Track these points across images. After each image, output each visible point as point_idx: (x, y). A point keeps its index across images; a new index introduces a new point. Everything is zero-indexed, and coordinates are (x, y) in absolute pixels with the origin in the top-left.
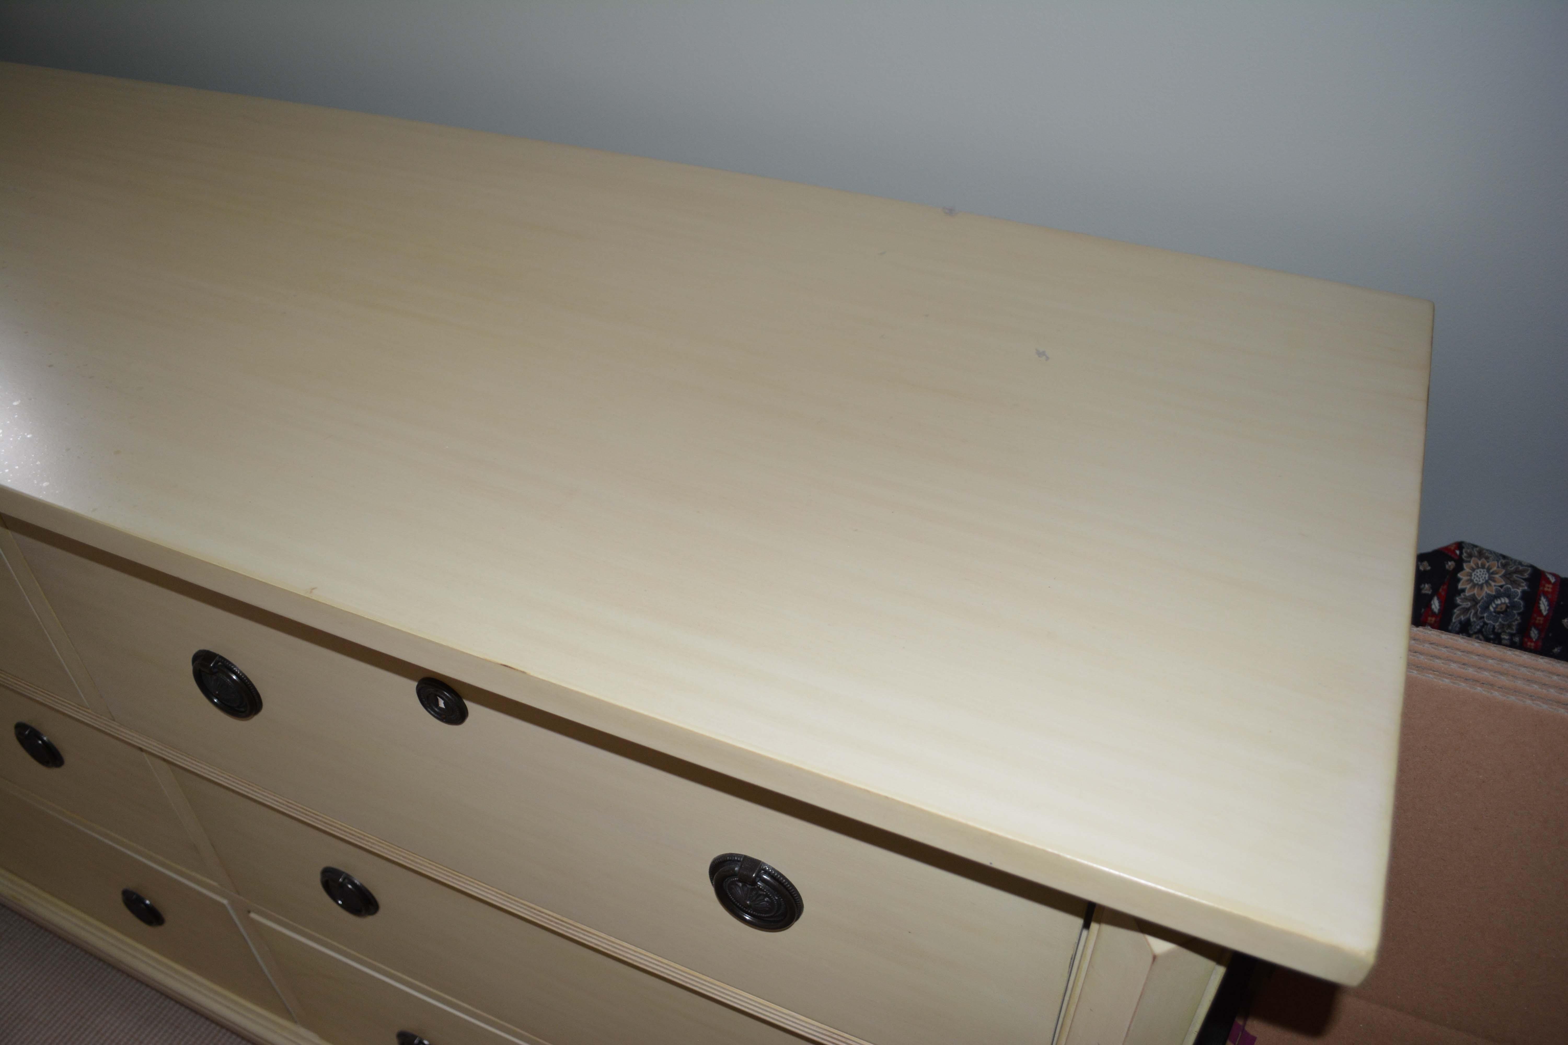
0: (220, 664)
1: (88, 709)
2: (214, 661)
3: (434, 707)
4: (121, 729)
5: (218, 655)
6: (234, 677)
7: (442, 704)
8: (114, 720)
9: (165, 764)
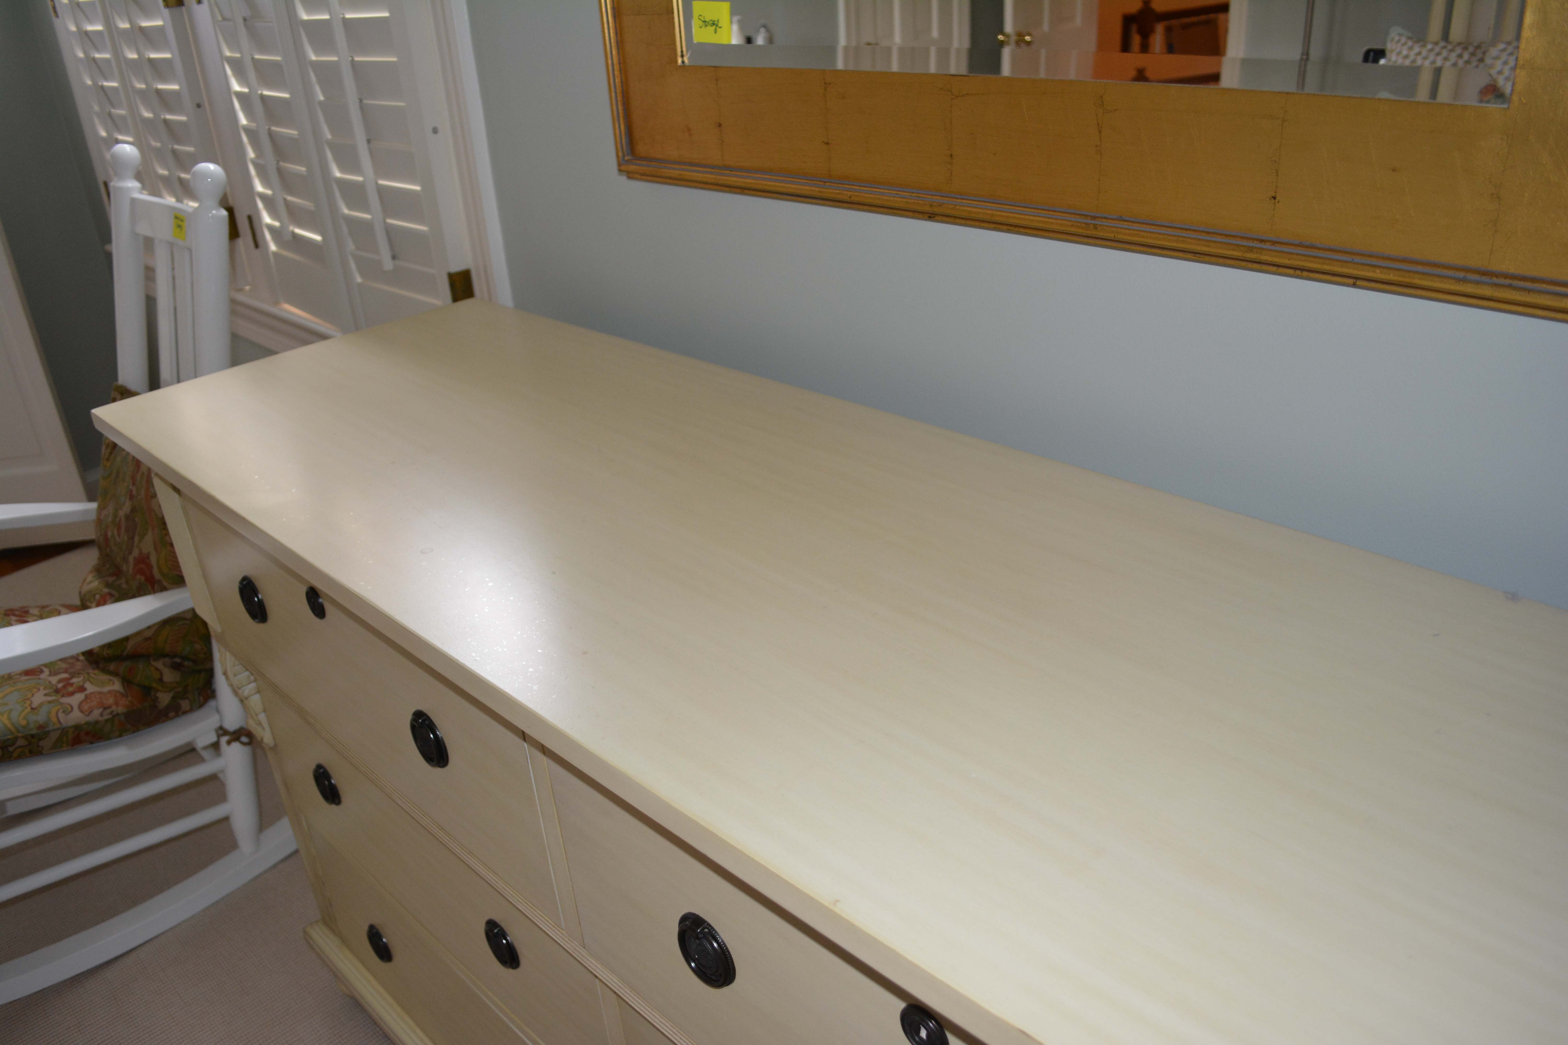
0: (706, 930)
1: (563, 930)
2: (702, 927)
3: (914, 1035)
4: (589, 958)
5: (707, 921)
6: (715, 945)
7: (923, 1034)
8: (584, 948)
9: (614, 995)
